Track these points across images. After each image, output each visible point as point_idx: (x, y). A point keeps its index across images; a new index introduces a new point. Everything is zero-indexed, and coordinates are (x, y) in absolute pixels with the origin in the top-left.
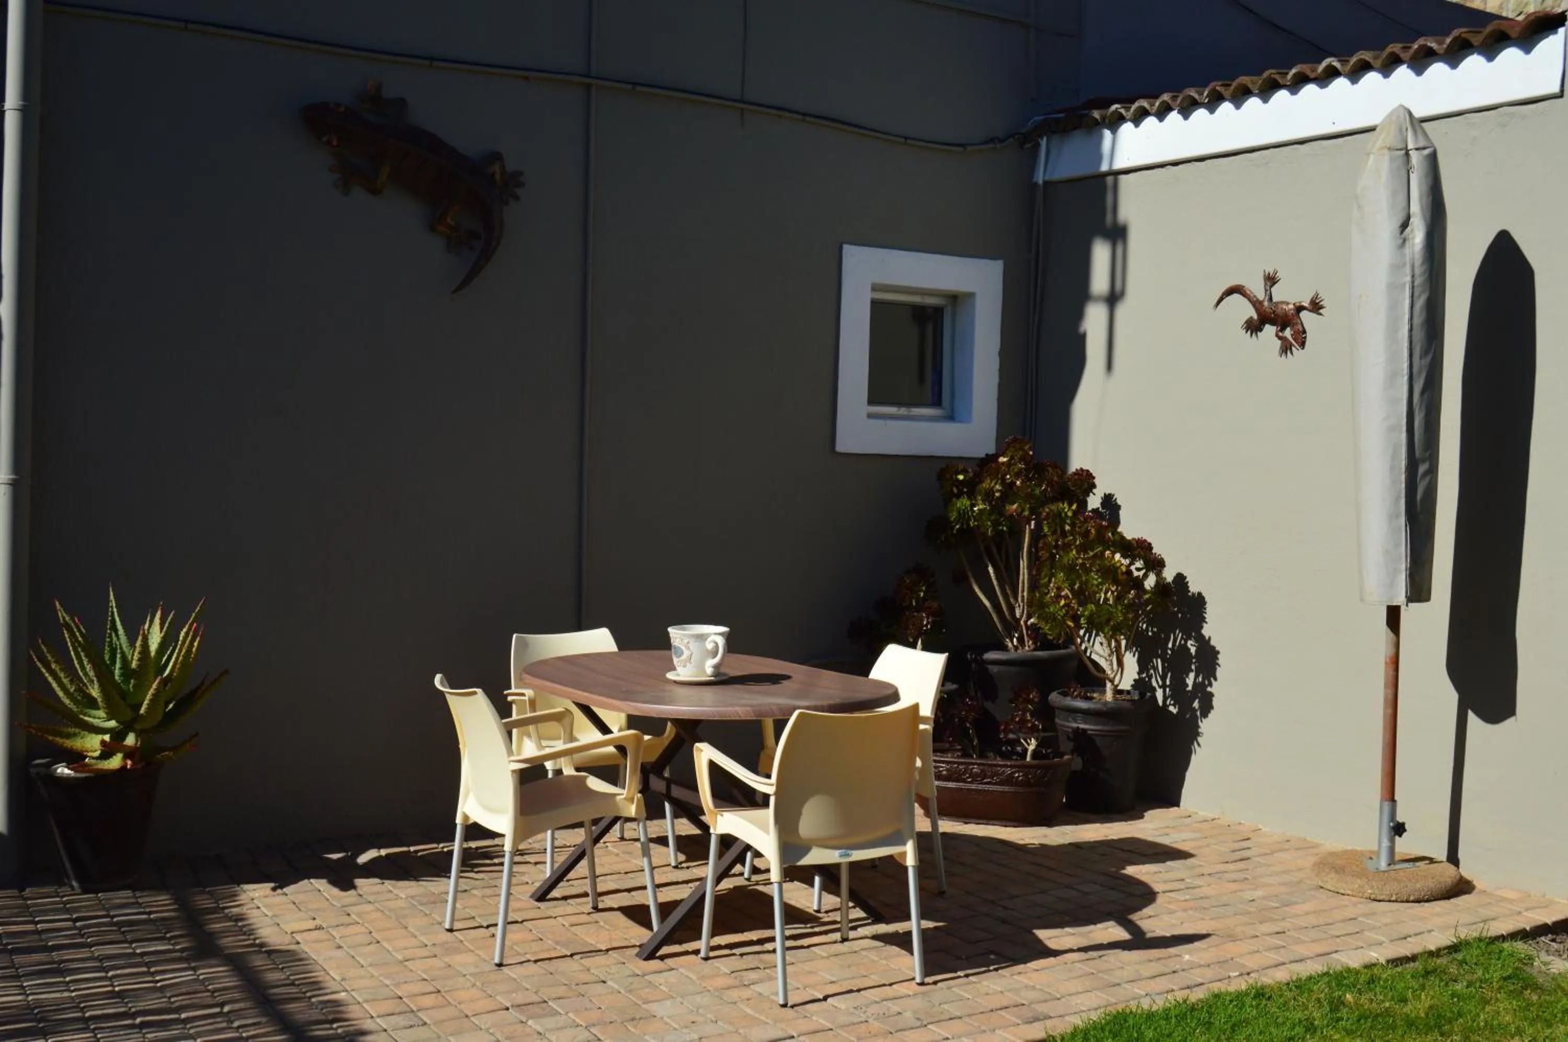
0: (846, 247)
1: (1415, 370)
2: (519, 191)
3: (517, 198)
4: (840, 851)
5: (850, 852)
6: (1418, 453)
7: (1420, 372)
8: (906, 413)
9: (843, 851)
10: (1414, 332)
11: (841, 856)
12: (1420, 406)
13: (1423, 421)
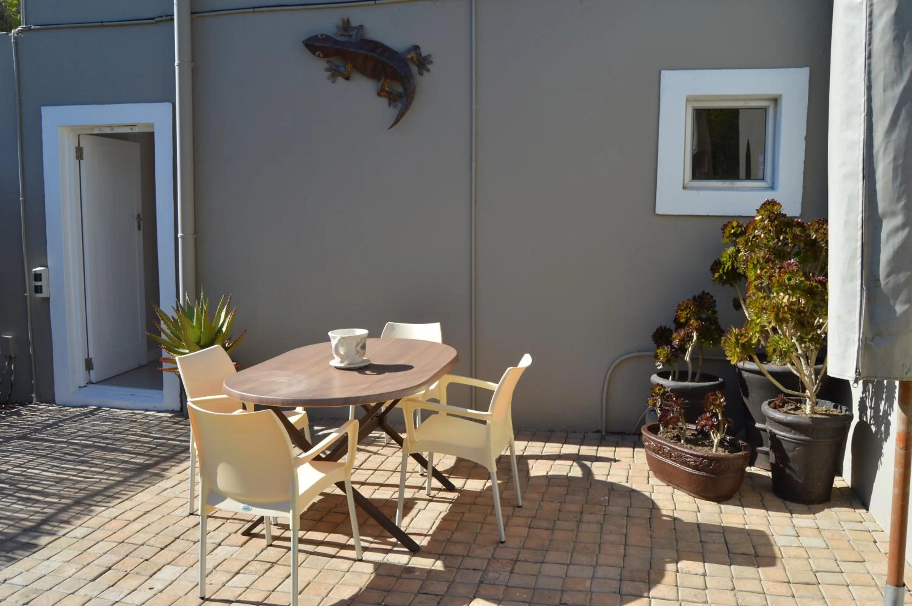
0: (663, 72)
1: (876, 106)
2: (429, 66)
3: (428, 70)
4: (244, 505)
5: (250, 507)
6: (882, 207)
7: (884, 107)
8: (730, 186)
9: (247, 505)
10: (874, 60)
11: (244, 509)
12: (886, 149)
13: (891, 166)
